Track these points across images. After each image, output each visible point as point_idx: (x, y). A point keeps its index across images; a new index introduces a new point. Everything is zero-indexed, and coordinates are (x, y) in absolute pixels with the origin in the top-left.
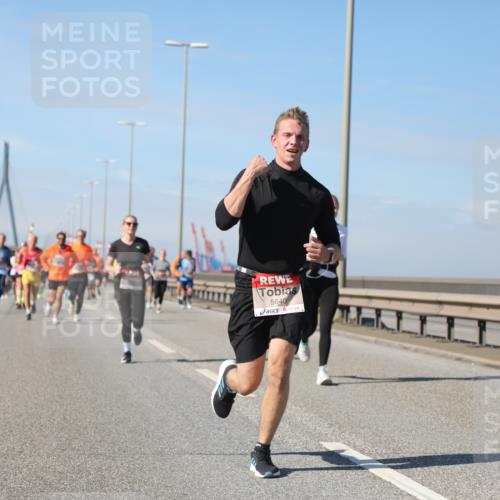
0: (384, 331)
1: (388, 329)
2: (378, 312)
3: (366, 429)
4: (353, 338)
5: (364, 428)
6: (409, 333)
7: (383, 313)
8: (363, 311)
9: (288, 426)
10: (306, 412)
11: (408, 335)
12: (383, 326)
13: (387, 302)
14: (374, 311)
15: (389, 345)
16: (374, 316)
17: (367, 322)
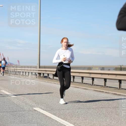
0: (50, 79)
1: (51, 79)
2: (48, 74)
3: (45, 104)
4: (42, 81)
5: (44, 104)
6: (56, 79)
7: (49, 75)
8: (44, 74)
9: (25, 104)
10: (29, 100)
11: (56, 80)
12: (50, 78)
13: (50, 72)
14: (47, 74)
15: (51, 83)
16: (47, 76)
17: (45, 77)
